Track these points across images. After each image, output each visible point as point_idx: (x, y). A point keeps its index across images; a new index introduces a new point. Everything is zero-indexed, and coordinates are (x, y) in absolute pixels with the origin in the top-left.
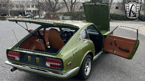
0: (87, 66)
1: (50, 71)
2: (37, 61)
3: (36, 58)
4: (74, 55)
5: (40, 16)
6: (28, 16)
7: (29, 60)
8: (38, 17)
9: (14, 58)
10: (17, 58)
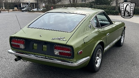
0: (98, 58)
1: (58, 60)
2: (45, 50)
3: (43, 46)
4: (84, 42)
5: (38, 9)
6: (24, 9)
7: (36, 48)
8: (35, 10)
9: (19, 46)
10: (22, 46)
